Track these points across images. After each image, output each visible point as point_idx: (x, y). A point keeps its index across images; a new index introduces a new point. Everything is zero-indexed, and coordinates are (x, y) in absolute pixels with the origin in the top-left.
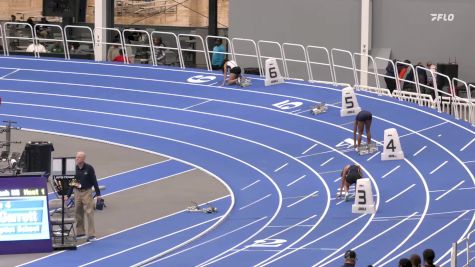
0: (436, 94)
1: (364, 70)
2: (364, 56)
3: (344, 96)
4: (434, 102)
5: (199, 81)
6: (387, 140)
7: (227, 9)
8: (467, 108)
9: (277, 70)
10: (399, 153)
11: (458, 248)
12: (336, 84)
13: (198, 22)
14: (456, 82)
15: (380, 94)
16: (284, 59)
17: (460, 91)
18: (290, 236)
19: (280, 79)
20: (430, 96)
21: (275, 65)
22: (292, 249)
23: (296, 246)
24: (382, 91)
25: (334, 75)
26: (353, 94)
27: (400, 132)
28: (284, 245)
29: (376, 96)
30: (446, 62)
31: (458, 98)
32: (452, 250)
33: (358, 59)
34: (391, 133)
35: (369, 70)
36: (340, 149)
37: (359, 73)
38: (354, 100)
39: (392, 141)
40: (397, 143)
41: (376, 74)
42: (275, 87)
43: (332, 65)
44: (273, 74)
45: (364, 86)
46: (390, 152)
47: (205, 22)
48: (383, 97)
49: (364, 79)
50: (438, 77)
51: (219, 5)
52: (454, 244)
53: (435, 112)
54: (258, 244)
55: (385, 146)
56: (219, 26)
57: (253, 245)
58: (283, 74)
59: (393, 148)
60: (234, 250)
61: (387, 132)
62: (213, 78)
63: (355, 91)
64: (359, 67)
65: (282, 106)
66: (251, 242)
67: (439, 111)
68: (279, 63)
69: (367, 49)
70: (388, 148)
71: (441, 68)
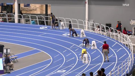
0: (106, 32)
1: (87, 25)
2: (87, 22)
3: (81, 32)
4: (105, 34)
5: (43, 28)
6: (92, 44)
7: (50, 9)
8: (114, 35)
9: (64, 25)
10: (96, 47)
11: (111, 73)
12: (79, 29)
13: (43, 13)
14: (111, 28)
15: (91, 32)
16: (65, 23)
17: (112, 31)
18: (67, 70)
19: (64, 28)
20: (104, 32)
21: (63, 24)
22: (68, 73)
23: (68, 72)
24: (91, 31)
25: (78, 26)
26: (84, 32)
27: (96, 42)
28: (65, 72)
29: (90, 32)
30: (108, 23)
31: (111, 33)
32: (110, 73)
33: (85, 22)
34: (94, 42)
35: (88, 25)
36: (80, 46)
37: (85, 26)
38: (84, 33)
39: (94, 44)
40: (95, 45)
41: (90, 26)
42: (63, 30)
43: (78, 24)
44: (62, 26)
45: (87, 30)
46: (93, 47)
47: (44, 13)
48: (92, 33)
49: (87, 27)
50: (106, 27)
51: (48, 8)
52: (110, 71)
53: (105, 36)
54: (58, 71)
55: (92, 45)
56: (48, 14)
57: (57, 72)
58: (65, 27)
59: (94, 46)
60: (52, 73)
61: (93, 42)
62: (46, 27)
63: (84, 31)
64: (85, 24)
65: (65, 35)
66: (57, 71)
67: (106, 36)
68: (64, 23)
69: (87, 20)
70: (93, 46)
71: (107, 25)
